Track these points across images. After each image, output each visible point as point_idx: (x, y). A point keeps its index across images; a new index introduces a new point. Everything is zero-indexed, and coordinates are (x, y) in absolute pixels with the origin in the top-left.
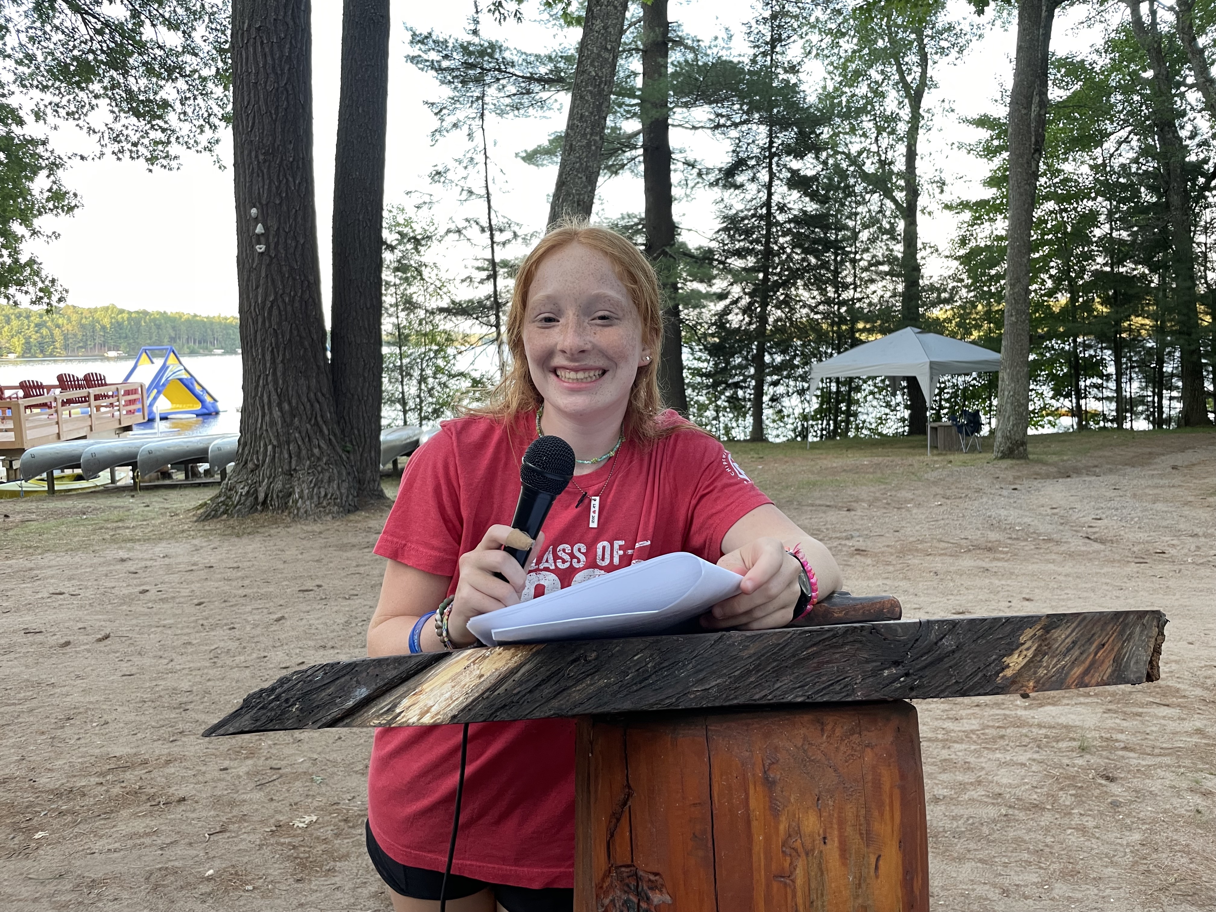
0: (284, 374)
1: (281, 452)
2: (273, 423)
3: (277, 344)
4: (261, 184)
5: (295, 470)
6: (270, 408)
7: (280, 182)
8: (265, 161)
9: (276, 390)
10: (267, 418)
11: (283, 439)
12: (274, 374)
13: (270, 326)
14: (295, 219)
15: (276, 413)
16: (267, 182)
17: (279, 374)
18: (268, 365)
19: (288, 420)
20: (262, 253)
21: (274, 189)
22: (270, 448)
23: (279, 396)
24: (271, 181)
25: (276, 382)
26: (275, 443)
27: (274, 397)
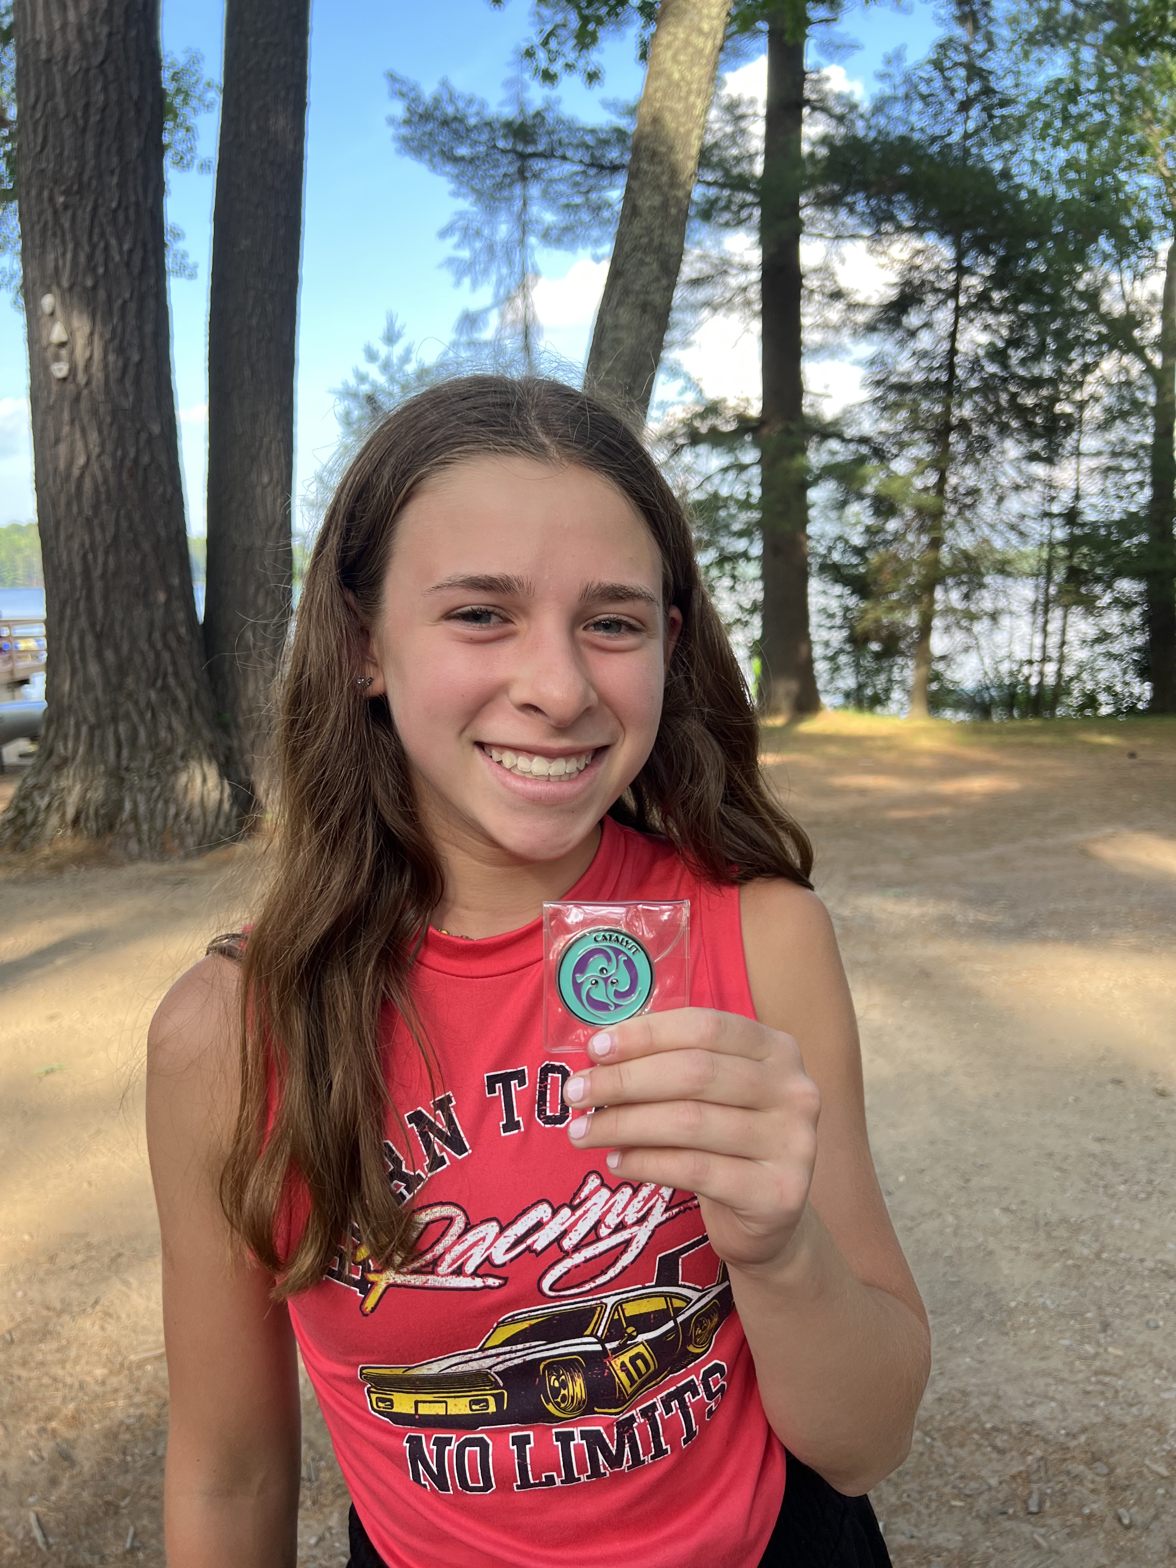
0: (106, 598)
1: (103, 738)
2: (88, 686)
3: (92, 543)
4: (60, 250)
5: (127, 769)
6: (83, 659)
7: (94, 247)
8: (66, 207)
9: (93, 625)
10: (79, 677)
11: (106, 712)
12: (89, 598)
13: (80, 512)
14: (123, 317)
15: (94, 669)
16: (70, 246)
17: (97, 597)
18: (79, 582)
19: (114, 680)
20: (64, 379)
21: (82, 258)
22: (84, 729)
23: (98, 637)
24: (77, 245)
25: (91, 612)
26: (92, 719)
27: (89, 639)
